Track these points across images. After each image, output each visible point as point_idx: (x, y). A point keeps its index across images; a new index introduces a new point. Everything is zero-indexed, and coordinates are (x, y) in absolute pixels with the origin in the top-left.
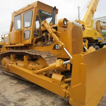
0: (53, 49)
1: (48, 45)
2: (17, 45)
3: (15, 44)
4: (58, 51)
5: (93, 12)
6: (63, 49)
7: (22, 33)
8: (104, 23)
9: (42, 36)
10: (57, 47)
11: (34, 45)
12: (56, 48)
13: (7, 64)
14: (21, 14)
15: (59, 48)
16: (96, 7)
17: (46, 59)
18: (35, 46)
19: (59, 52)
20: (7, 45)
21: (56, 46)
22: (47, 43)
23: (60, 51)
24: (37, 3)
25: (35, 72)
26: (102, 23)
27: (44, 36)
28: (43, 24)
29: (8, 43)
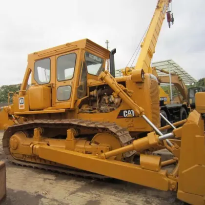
0: (117, 118)
1: (101, 112)
2: (46, 111)
3: (42, 110)
4: (127, 120)
5: (150, 54)
6: (142, 117)
7: (51, 89)
8: (162, 71)
9: (88, 96)
10: (126, 114)
11: (78, 110)
12: (125, 116)
13: (31, 146)
14: (50, 58)
15: (130, 116)
16: (154, 47)
17: (117, 134)
18: (79, 112)
19: (130, 122)
20: (23, 110)
21: (124, 112)
22: (100, 107)
23: (132, 120)
24: (85, 42)
25: (103, 155)
26: (159, 71)
27: (95, 95)
28: (103, 77)
29: (24, 108)
